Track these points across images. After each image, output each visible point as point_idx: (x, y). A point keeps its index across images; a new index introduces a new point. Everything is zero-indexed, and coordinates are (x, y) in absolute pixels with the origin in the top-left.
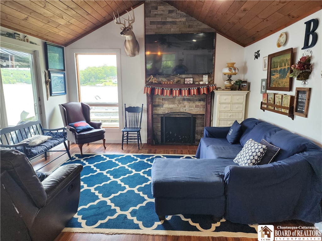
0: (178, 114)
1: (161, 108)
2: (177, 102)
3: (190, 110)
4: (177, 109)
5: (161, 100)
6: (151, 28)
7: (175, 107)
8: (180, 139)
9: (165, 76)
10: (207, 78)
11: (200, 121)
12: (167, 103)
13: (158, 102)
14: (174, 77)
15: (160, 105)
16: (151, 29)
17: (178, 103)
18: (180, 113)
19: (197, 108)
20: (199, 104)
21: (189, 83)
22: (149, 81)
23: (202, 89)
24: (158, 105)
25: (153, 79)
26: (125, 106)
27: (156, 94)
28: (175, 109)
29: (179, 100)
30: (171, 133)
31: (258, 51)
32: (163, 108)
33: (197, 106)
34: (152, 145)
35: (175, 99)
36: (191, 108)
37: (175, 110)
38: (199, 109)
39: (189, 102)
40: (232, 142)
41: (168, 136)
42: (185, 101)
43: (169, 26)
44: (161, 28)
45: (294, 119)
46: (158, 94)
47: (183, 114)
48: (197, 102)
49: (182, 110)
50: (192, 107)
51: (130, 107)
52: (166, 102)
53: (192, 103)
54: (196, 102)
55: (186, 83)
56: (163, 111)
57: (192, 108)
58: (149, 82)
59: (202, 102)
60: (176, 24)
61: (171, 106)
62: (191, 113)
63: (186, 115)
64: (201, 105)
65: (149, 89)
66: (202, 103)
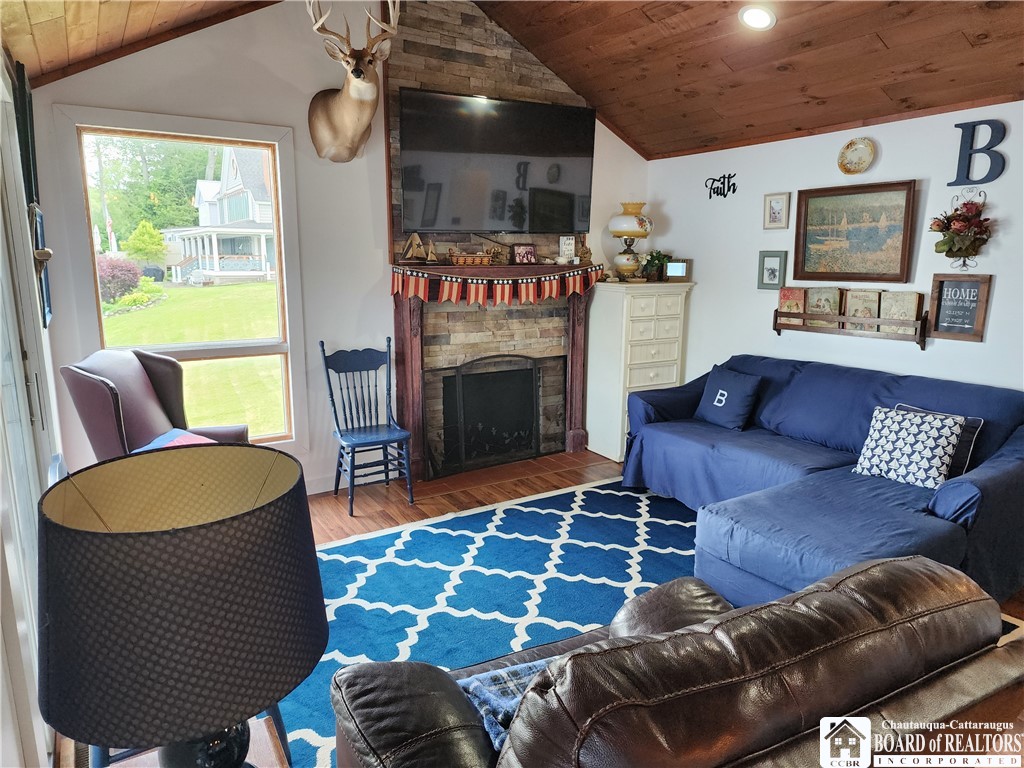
0: (495, 364)
1: (444, 347)
2: (491, 324)
3: (527, 345)
4: (492, 345)
5: (443, 318)
6: (408, 64)
7: (485, 340)
8: (507, 441)
9: (455, 236)
10: (573, 247)
11: (552, 379)
12: (462, 327)
13: (435, 325)
14: (483, 240)
15: (438, 336)
16: (407, 69)
17: (495, 327)
18: (499, 359)
19: (544, 340)
20: (550, 326)
21: (525, 261)
22: (409, 256)
23: (571, 279)
24: (434, 337)
25: (419, 246)
26: (324, 350)
27: (445, 298)
28: (485, 346)
29: (496, 317)
30: (480, 426)
31: (724, 177)
32: (449, 347)
33: (544, 333)
34: (426, 479)
35: (485, 314)
36: (528, 341)
37: (486, 350)
38: (547, 340)
39: (524, 320)
40: (741, 424)
41: (473, 439)
42: (511, 318)
43: (465, 67)
44: (440, 69)
45: (929, 348)
46: (449, 300)
47: (507, 362)
48: (545, 320)
49: (504, 350)
50: (530, 337)
51: (340, 354)
52: (459, 326)
53: (530, 325)
54: (540, 321)
55: (518, 260)
56: (450, 357)
57: (533, 340)
58: (409, 259)
59: (557, 319)
60: (483, 65)
61: (475, 337)
62: (529, 355)
63: (516, 363)
64: (555, 328)
65: (422, 281)
66: (557, 322)
